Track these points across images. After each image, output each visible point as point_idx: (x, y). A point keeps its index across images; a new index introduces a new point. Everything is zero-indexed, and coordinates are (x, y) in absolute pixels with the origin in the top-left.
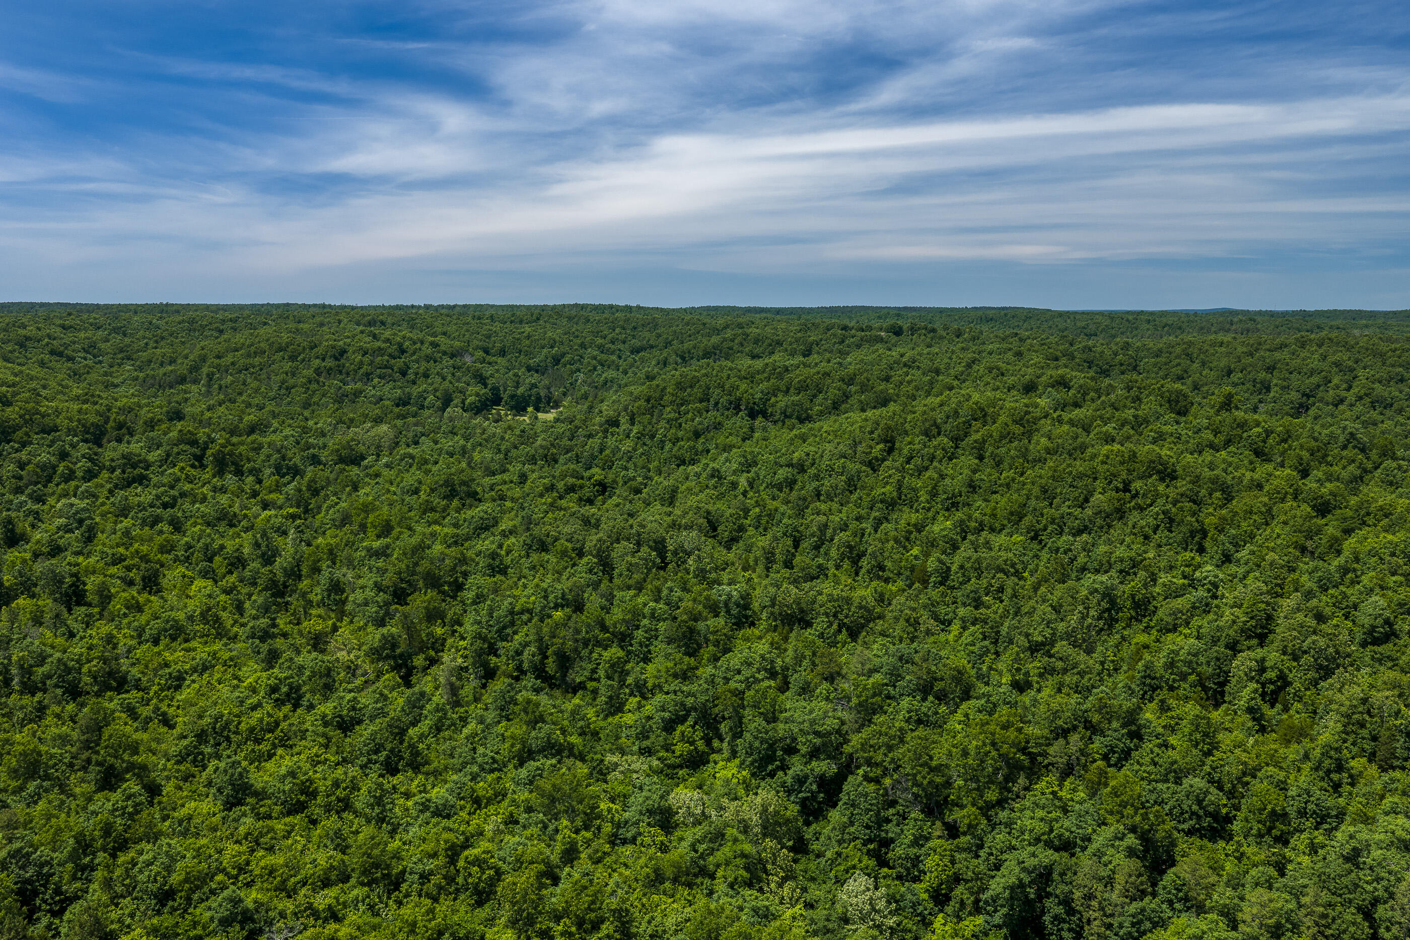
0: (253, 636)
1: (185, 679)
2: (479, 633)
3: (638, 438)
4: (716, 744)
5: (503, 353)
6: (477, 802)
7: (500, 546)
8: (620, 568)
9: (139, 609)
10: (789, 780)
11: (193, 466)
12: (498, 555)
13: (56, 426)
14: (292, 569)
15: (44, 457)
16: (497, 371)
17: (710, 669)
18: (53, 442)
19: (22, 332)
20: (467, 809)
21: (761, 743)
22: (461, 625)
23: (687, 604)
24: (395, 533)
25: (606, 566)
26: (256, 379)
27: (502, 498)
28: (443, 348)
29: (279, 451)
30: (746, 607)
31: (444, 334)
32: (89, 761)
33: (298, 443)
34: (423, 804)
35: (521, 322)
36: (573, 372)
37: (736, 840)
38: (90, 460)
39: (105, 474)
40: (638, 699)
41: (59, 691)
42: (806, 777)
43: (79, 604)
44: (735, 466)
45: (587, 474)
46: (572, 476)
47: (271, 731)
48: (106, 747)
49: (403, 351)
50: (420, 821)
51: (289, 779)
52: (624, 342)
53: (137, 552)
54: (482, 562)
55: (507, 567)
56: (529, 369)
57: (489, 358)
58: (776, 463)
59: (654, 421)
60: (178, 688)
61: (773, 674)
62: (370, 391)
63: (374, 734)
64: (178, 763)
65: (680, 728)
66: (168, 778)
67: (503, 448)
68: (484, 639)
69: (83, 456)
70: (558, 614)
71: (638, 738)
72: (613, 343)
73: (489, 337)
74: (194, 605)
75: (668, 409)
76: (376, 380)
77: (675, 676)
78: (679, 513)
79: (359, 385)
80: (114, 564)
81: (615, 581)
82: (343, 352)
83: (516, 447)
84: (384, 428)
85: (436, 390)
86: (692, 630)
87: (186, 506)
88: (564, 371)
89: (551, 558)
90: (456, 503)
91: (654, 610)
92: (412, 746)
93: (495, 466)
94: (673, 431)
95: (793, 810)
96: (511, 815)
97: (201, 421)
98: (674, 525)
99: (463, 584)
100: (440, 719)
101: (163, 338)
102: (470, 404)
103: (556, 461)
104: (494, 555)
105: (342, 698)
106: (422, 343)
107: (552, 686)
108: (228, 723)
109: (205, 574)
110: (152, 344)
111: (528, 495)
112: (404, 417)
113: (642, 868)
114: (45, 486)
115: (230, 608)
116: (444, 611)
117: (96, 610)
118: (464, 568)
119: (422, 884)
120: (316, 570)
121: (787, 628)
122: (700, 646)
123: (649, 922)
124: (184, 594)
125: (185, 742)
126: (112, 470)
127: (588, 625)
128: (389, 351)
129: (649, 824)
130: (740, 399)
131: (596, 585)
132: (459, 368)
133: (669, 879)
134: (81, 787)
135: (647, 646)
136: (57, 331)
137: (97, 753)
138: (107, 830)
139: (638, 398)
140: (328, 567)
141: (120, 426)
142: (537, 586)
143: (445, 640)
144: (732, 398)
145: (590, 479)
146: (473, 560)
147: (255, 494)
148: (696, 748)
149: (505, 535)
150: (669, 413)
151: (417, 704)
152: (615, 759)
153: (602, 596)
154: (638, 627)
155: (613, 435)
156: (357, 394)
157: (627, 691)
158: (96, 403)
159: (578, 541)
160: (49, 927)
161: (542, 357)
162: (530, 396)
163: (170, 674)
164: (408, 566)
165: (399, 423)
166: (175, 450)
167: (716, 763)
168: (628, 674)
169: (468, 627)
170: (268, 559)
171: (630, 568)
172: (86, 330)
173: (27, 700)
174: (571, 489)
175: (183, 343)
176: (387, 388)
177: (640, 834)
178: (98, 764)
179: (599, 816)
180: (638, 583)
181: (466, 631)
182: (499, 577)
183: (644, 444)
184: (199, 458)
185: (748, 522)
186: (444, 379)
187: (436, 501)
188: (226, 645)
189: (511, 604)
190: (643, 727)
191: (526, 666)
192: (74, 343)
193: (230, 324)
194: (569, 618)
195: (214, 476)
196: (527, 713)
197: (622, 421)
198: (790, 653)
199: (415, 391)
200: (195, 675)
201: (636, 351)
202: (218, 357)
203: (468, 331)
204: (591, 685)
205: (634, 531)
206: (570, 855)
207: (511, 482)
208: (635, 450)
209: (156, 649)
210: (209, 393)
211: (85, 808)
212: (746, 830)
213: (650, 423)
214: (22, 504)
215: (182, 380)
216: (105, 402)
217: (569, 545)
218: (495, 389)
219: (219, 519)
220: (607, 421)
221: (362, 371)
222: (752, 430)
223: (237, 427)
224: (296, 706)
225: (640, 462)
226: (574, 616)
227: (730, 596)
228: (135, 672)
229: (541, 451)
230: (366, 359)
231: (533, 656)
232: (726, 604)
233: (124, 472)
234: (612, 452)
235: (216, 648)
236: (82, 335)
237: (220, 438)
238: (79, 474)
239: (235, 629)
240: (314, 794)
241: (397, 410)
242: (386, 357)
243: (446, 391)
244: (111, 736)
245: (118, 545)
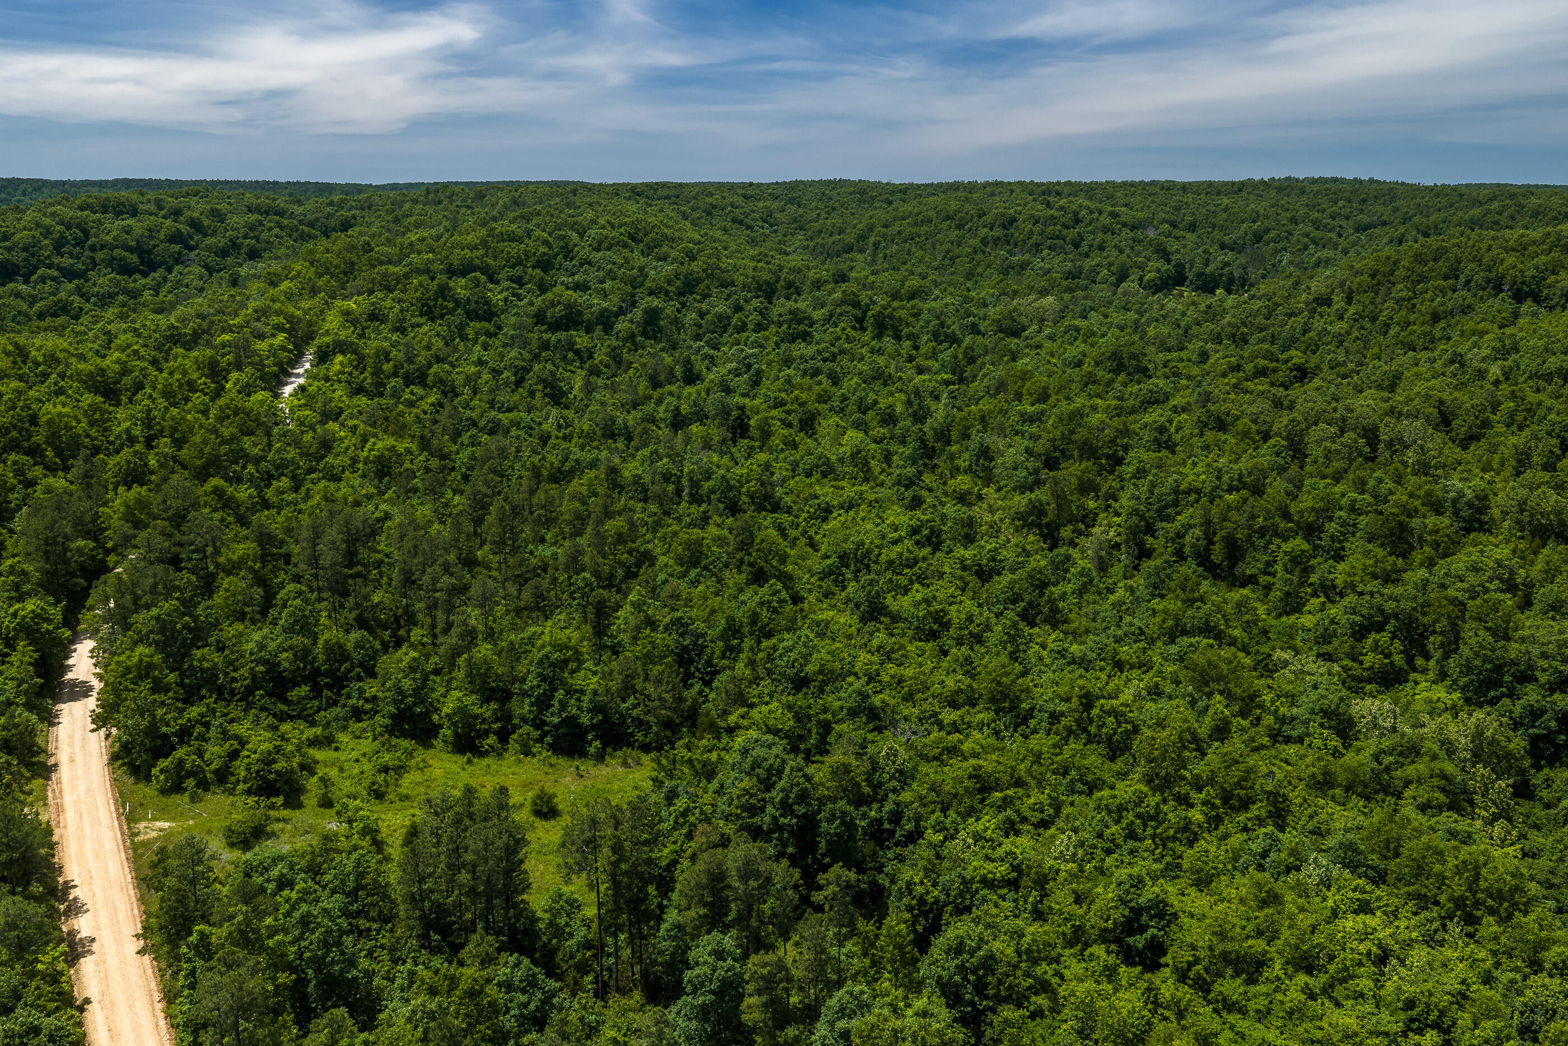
0: (899, 483)
1: (831, 512)
2: (1136, 510)
3: (1355, 320)
4: (1419, 662)
5: (1192, 227)
6: (1119, 665)
7: (1170, 422)
8: (1316, 452)
9: (795, 446)
10: (1518, 710)
11: (853, 328)
12: (1167, 430)
13: (733, 282)
14: (942, 431)
15: (721, 308)
16: (1185, 246)
17: (1422, 573)
18: (729, 296)
19: (709, 200)
20: (1107, 671)
21: (1484, 662)
22: (1116, 501)
23: (1401, 496)
24: (1052, 400)
25: (1297, 449)
26: (921, 248)
27: (1177, 375)
28: (1123, 219)
29: (938, 318)
30: (1483, 509)
31: (1126, 205)
32: (742, 561)
33: (957, 311)
34: (1059, 652)
35: (1219, 194)
36: (1276, 252)
37: (1434, 757)
38: (761, 313)
39: (773, 329)
40: (1322, 599)
41: (721, 506)
42: (1543, 711)
43: (742, 437)
44: (1485, 352)
45: (1284, 356)
46: (1265, 358)
47: (911, 568)
48: (758, 550)
49: (1078, 221)
50: (1054, 667)
51: (924, 606)
52: (1348, 218)
53: (797, 398)
54: (1147, 436)
55: (1175, 445)
56: (1223, 246)
57: (1176, 232)
58: (1547, 350)
59: (1379, 300)
60: (825, 519)
61: (1511, 587)
62: (1038, 263)
63: (1012, 583)
64: (821, 579)
65: (1373, 636)
66: (810, 591)
67: (1183, 324)
68: (1142, 518)
69: (755, 310)
70: (1230, 498)
71: (1317, 643)
72: (1333, 218)
73: (1178, 209)
74: (846, 450)
75: (1400, 286)
76: (1046, 252)
77: (1374, 576)
78: (1401, 399)
79: (1027, 256)
80: (775, 407)
81: (1308, 468)
82: (1013, 221)
83: (1198, 324)
84: (1050, 299)
85: (1111, 264)
86: (1403, 527)
87: (845, 362)
88: (1267, 250)
89: (1230, 439)
90: (1122, 377)
91: (1355, 501)
92: (1052, 601)
93: (1172, 342)
94: (1403, 313)
95: (1518, 743)
96: (1157, 686)
97: (864, 285)
98: (1392, 412)
99: (1123, 458)
100: (1084, 585)
101: (834, 209)
102: (1149, 281)
103: (1246, 342)
104: (1162, 429)
105: (983, 547)
106: (1100, 213)
107: (1216, 577)
108: (869, 552)
109: (857, 426)
110: (824, 215)
111: (1208, 374)
112: (1071, 290)
113: (1307, 766)
114: (721, 336)
115: (878, 456)
116: (1098, 485)
117: (757, 444)
118: (1126, 440)
119: (1052, 724)
120: (966, 436)
121: (1537, 540)
122: (1412, 548)
123: (1311, 817)
124: (837, 442)
125: (829, 562)
126: (780, 324)
127: (1269, 512)
128: (1063, 220)
129: (1321, 725)
130: (1503, 277)
131: (1282, 470)
132: (1140, 242)
133: (1340, 785)
134: (734, 578)
135: (1340, 542)
136: (739, 200)
137: (750, 554)
138: (754, 619)
139: (1359, 273)
140: (979, 431)
141: (790, 285)
142: (1209, 465)
143: (1097, 515)
144: (1493, 275)
145: (1287, 361)
146: (1137, 434)
147: (911, 359)
148: (1392, 663)
149: (1175, 410)
150: (1400, 291)
151: (1062, 566)
152: (1286, 655)
153: (1290, 481)
154: (1331, 519)
155: (1322, 316)
156: (1024, 266)
157: (1309, 590)
158: (768, 263)
159: (1265, 422)
160: (700, 693)
161: (1241, 232)
162: (1221, 275)
163: (819, 505)
164: (1063, 434)
165: (1067, 297)
166: (838, 311)
167: (1416, 683)
168: (1313, 571)
169: (1125, 501)
170: (920, 417)
171: (1328, 455)
172: (765, 199)
173: (694, 509)
174: (1261, 373)
175: (853, 214)
176: (1057, 261)
177: (1308, 735)
178: (751, 565)
179: (1261, 706)
180: (1337, 472)
181: (1122, 507)
182: (1164, 452)
183: (1362, 328)
184: (860, 320)
185: (1497, 418)
186: (1121, 252)
187: (1101, 373)
188: (872, 488)
189: (1176, 481)
190: (1326, 630)
191: (1187, 550)
192: (753, 212)
193: (899, 195)
194: (1245, 501)
195: (873, 339)
196: (1184, 590)
197: (1335, 298)
198: (1540, 566)
199: (1088, 264)
200: (842, 511)
201: (1361, 228)
202: (885, 226)
203: (1153, 202)
204: (1263, 579)
205: (1337, 415)
206: (1221, 732)
207: (1189, 360)
208: (1348, 333)
209: (808, 481)
210: (874, 261)
211: (736, 597)
212: (1451, 752)
213: (1372, 303)
214: (699, 348)
215: (849, 249)
216: (777, 262)
217: (1254, 427)
218: (1180, 267)
219: (874, 378)
220: (1316, 300)
221: (1031, 241)
222: (1516, 315)
223: (898, 291)
224: (936, 548)
225: (1354, 347)
226: (1251, 499)
227: (1461, 494)
228: (788, 499)
229: (1228, 329)
230: (1037, 229)
231: (1198, 540)
232: (1455, 502)
233: (789, 328)
234: (1319, 334)
235: (864, 488)
236: (761, 204)
237: (881, 300)
238: (751, 326)
239: (882, 477)
240: (946, 626)
241: (1065, 283)
242: (1059, 227)
243: (1123, 265)
244: (763, 541)
245: (780, 391)
